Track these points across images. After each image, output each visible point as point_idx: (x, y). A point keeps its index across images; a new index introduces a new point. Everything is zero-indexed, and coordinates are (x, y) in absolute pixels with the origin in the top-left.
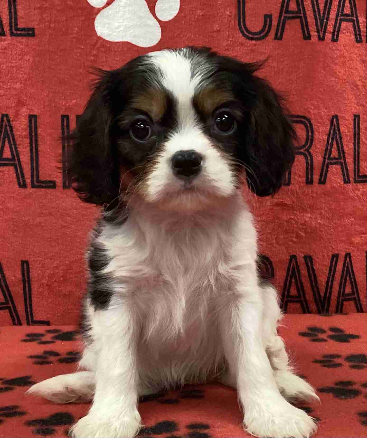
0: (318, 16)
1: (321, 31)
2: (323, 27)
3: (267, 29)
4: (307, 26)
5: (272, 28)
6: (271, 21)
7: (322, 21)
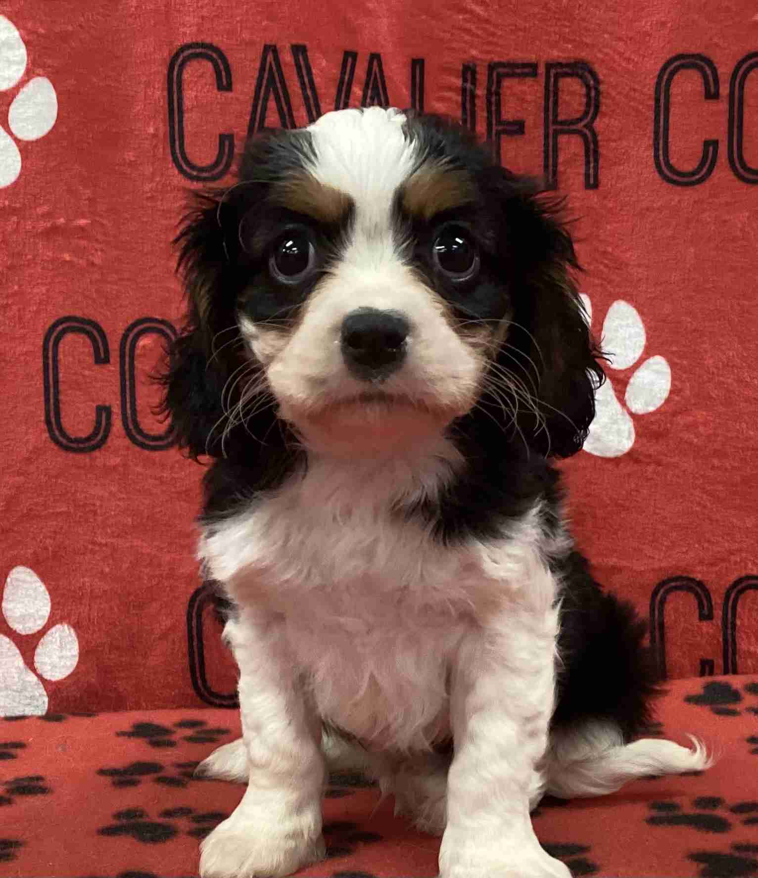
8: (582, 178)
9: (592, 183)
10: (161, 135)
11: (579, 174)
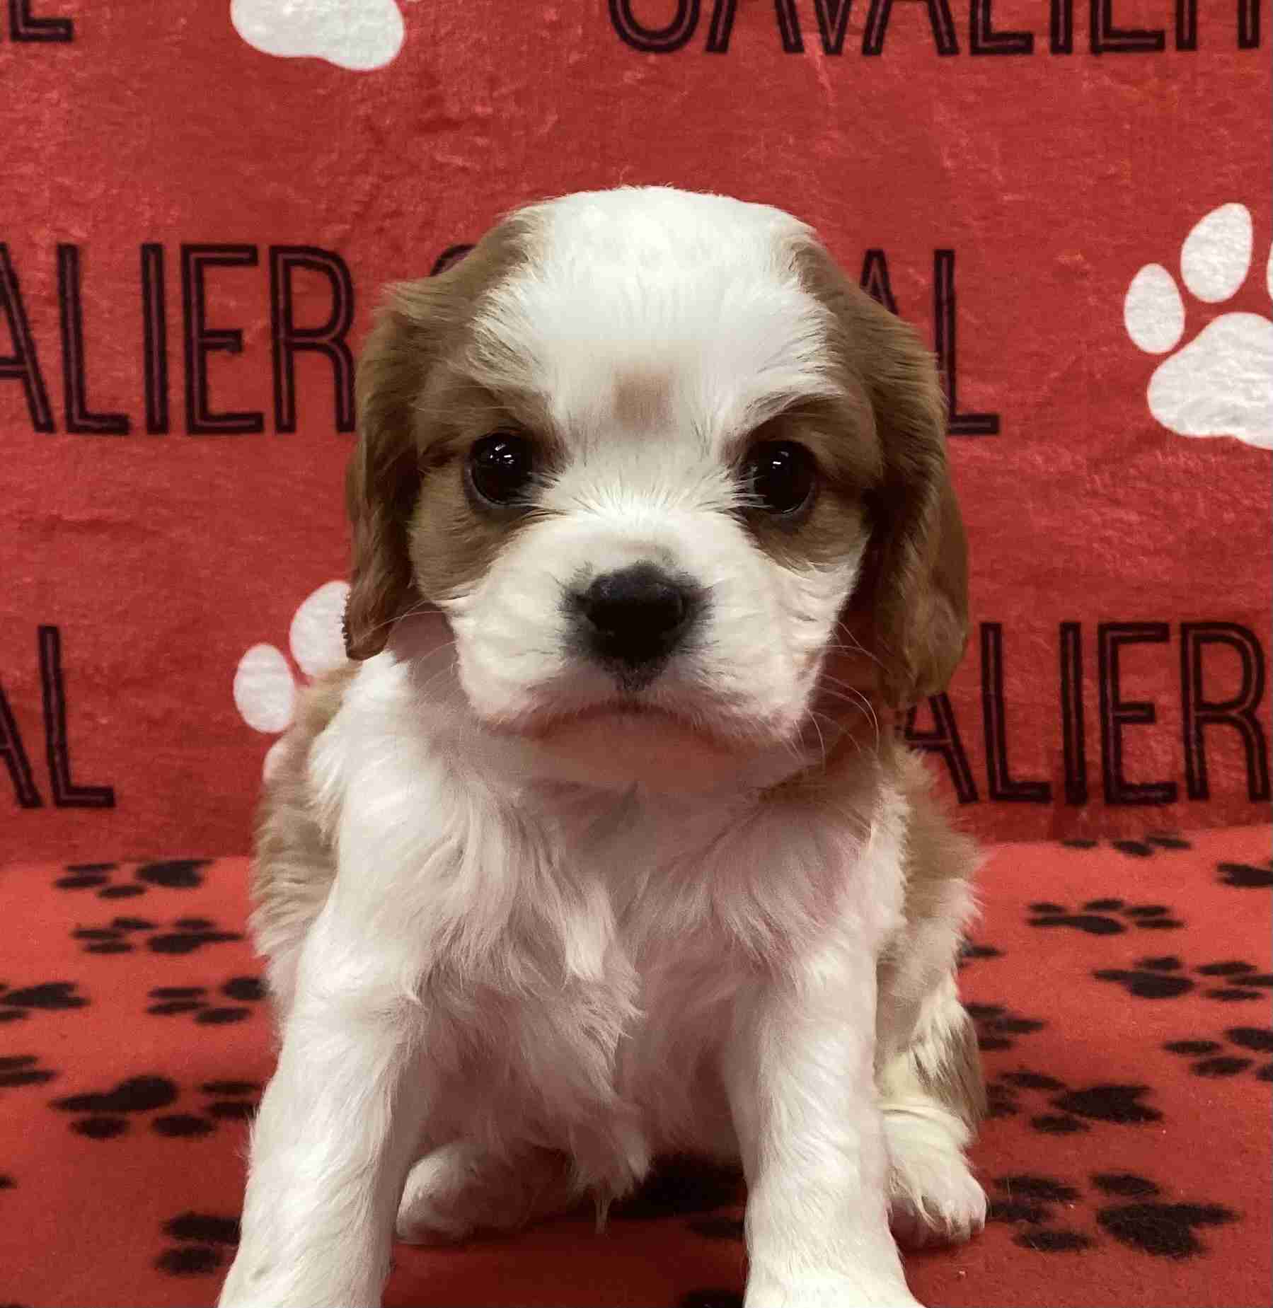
1: (833, 28)
3: (686, 22)
4: (793, 16)
5: (700, 21)
6: (697, 2)
8: (1234, 32)
9: (1248, 40)
11: (1230, 26)
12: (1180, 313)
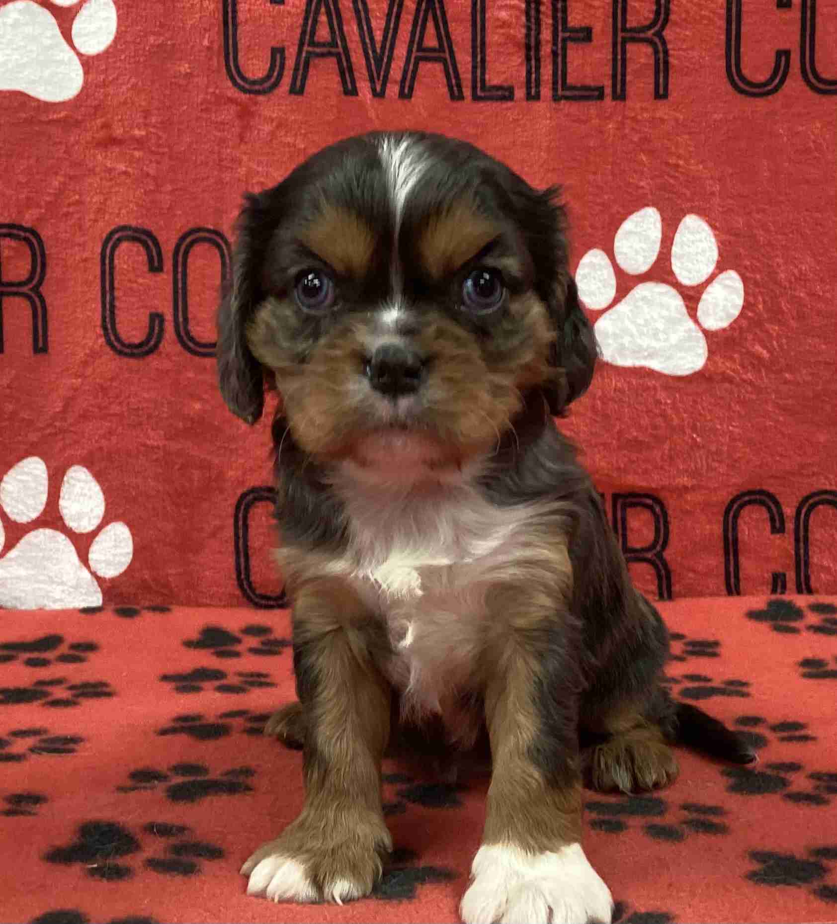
0: (370, 52)
1: (379, 79)
2: (382, 73)
3: (275, 74)
4: (351, 70)
5: (286, 73)
6: (283, 59)
7: (379, 61)
8: (652, 86)
9: (661, 93)
10: (216, 47)
11: (649, 83)
12: (613, 282)
